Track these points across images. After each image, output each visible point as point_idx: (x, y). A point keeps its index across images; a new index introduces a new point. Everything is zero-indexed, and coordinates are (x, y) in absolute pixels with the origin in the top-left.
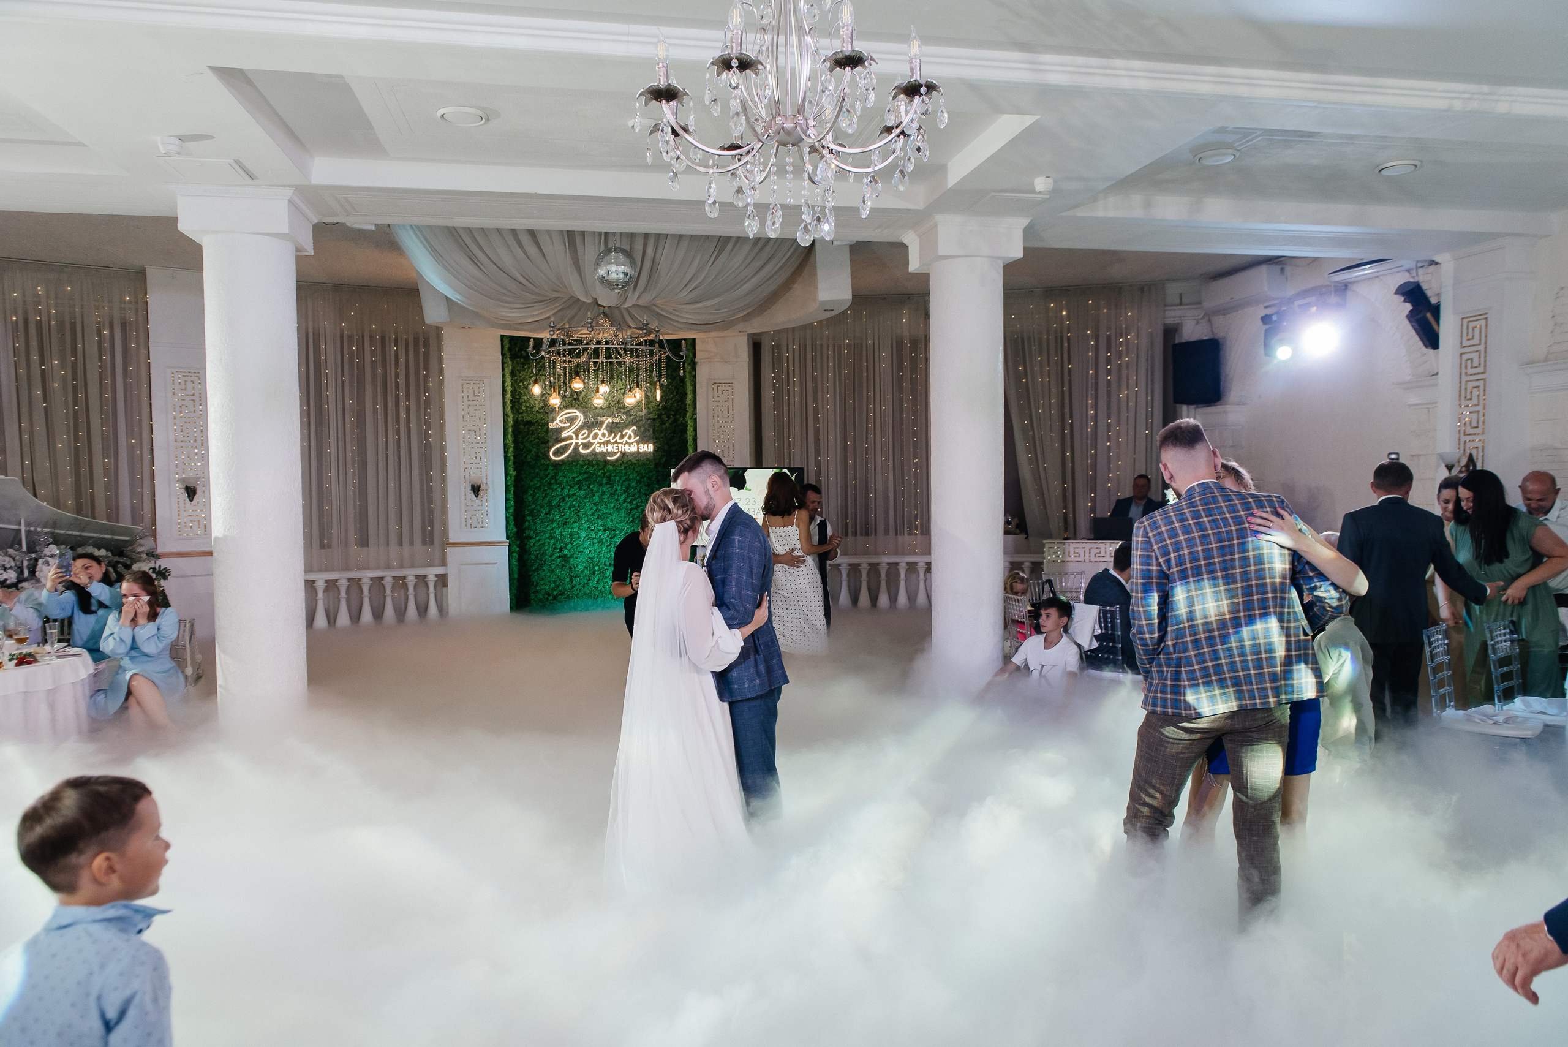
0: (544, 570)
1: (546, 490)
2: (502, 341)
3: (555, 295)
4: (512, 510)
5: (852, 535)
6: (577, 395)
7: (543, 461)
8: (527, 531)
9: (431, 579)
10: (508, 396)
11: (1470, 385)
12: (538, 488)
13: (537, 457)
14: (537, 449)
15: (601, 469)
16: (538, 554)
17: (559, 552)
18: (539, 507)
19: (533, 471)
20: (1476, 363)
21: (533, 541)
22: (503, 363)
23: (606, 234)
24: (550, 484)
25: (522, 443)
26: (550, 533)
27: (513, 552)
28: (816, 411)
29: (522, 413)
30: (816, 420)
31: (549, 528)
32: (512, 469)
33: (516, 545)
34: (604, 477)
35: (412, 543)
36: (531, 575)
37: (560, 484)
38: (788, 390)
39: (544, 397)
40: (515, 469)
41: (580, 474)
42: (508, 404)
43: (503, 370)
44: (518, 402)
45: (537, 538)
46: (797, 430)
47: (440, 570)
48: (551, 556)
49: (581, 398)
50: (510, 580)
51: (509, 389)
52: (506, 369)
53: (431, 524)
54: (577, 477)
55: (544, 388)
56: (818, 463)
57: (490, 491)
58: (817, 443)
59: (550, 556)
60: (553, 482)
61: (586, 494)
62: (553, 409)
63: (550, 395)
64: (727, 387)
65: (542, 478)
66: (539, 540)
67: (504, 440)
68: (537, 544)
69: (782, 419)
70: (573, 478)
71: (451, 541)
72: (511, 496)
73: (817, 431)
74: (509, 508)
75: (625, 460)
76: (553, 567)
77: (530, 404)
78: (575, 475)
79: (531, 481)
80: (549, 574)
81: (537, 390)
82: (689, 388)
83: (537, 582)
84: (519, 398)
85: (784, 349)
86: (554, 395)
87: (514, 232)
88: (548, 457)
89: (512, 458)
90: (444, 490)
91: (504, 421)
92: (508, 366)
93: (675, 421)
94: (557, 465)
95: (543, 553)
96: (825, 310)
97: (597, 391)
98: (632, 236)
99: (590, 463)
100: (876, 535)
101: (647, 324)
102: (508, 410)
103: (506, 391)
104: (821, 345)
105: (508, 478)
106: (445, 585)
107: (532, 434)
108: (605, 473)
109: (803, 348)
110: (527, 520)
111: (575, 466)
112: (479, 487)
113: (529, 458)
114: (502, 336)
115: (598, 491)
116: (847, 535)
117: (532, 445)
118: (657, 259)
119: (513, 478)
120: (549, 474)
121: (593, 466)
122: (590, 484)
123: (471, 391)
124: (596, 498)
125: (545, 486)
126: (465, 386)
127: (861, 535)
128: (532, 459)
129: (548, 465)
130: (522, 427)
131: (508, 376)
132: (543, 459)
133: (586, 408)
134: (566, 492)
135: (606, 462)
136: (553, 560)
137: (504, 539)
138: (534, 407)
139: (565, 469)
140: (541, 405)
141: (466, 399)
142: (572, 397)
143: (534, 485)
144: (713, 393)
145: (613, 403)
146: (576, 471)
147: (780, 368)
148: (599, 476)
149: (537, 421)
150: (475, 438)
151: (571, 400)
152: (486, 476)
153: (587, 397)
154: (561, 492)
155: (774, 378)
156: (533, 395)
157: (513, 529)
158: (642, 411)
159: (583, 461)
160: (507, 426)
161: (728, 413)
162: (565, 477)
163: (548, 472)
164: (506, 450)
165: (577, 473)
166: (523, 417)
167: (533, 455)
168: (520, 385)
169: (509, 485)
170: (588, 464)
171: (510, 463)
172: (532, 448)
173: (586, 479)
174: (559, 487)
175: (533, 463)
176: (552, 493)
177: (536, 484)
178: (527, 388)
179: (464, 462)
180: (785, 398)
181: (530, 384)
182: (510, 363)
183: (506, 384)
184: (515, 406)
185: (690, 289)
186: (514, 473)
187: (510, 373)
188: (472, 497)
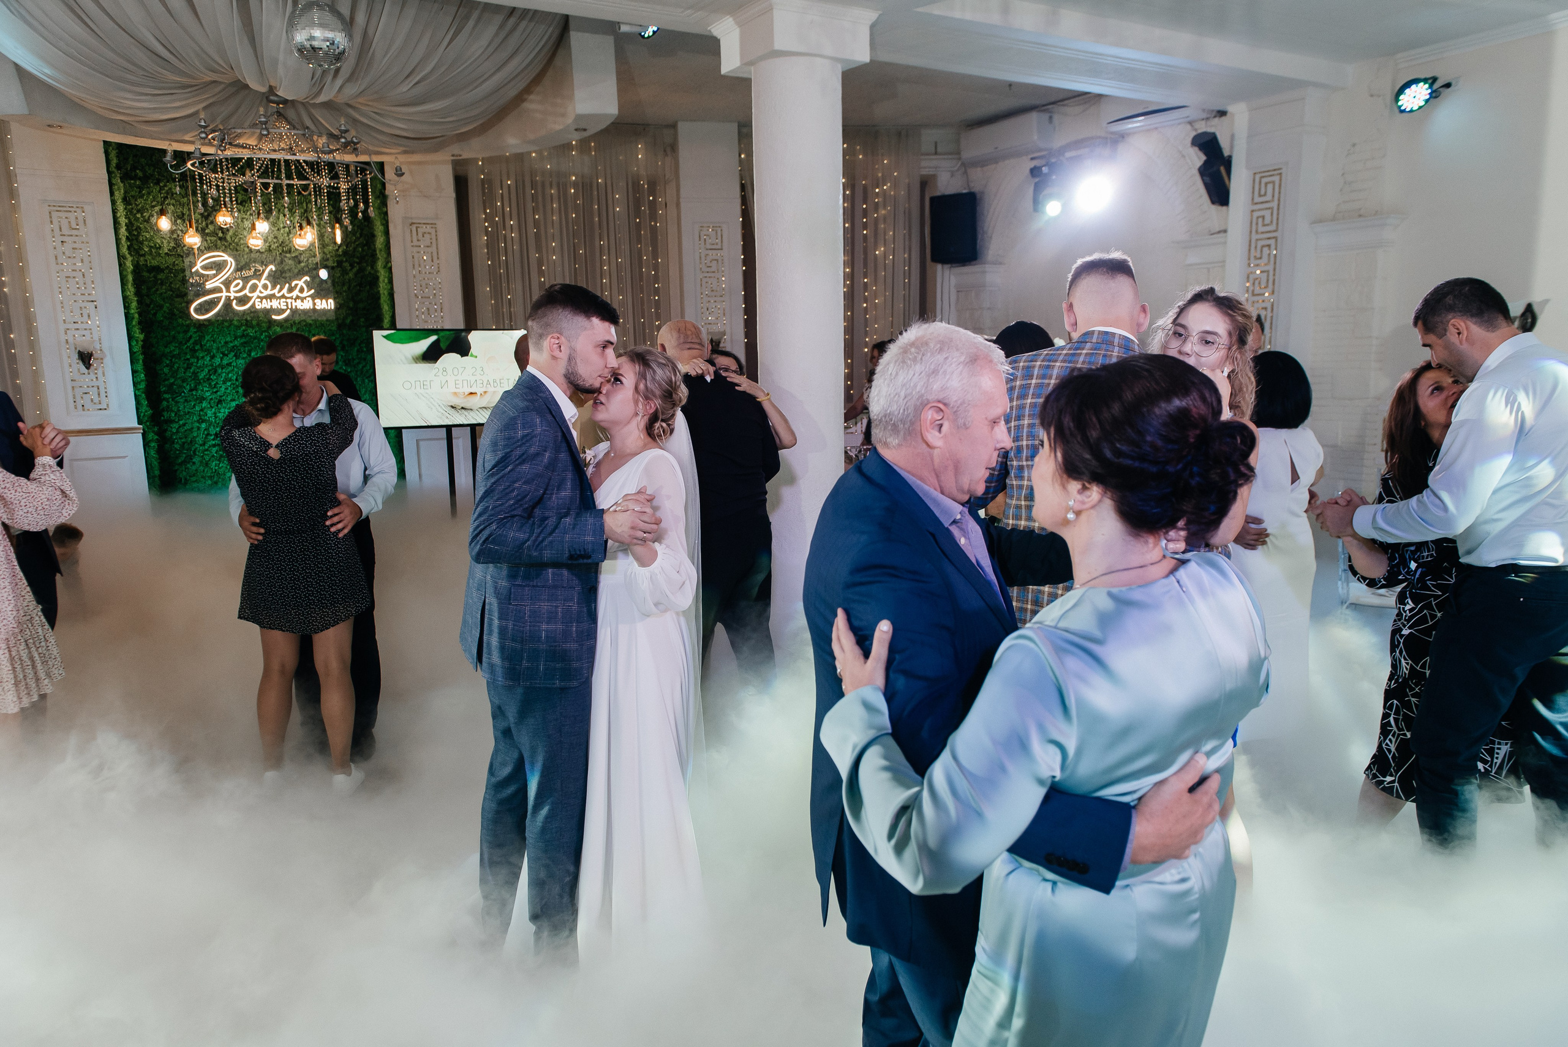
0: (194, 463)
1: (188, 359)
2: (107, 153)
3: (210, 77)
4: (142, 386)
6: (223, 232)
7: (181, 321)
8: (165, 414)
10: (123, 231)
11: (1260, 243)
12: (178, 356)
13: (172, 315)
14: (171, 305)
15: (265, 331)
16: (184, 443)
17: (213, 440)
18: (179, 382)
19: (166, 334)
20: (1267, 220)
21: (176, 426)
22: (111, 185)
24: (194, 351)
25: (150, 295)
26: (200, 415)
27: (150, 441)
29: (144, 255)
31: (197, 408)
32: (138, 331)
33: (153, 432)
36: (176, 471)
37: (208, 351)
38: (505, 237)
39: (176, 234)
40: (141, 330)
41: (236, 338)
42: (124, 242)
43: (112, 194)
44: (137, 240)
45: (181, 422)
48: (204, 444)
49: (228, 238)
50: (149, 478)
51: (123, 221)
52: (117, 193)
54: (231, 342)
55: (174, 223)
57: (107, 360)
59: (201, 445)
60: (197, 347)
62: (190, 251)
63: (184, 232)
64: (428, 229)
65: (181, 343)
66: (184, 425)
67: (123, 291)
68: (182, 430)
69: (498, 272)
70: (226, 343)
72: (140, 367)
74: (139, 383)
75: (297, 318)
76: (207, 458)
77: (156, 243)
78: (228, 339)
79: (166, 347)
80: (202, 468)
81: (164, 224)
82: (379, 228)
83: (186, 479)
85: (497, 184)
86: (192, 231)
88: (189, 314)
89: (136, 316)
90: (34, 360)
91: (120, 265)
92: (119, 189)
93: (361, 270)
94: (201, 326)
95: (191, 442)
97: (253, 227)
99: (248, 324)
101: (346, 131)
102: (125, 250)
103: (119, 224)
104: (543, 184)
105: (134, 343)
107: (162, 284)
109: (520, 185)
110: (165, 399)
111: (228, 327)
112: (90, 355)
113: (159, 317)
114: (106, 143)
117: (164, 299)
118: (371, 32)
119: (141, 343)
120: (191, 337)
121: (252, 327)
122: (250, 351)
123: (64, 223)
125: (186, 354)
126: (54, 214)
128: (165, 317)
129: (188, 326)
130: (145, 274)
131: (119, 202)
132: (181, 317)
133: (238, 251)
134: (217, 361)
135: (272, 323)
136: (207, 450)
137: (134, 423)
138: (160, 247)
139: (213, 330)
140: (172, 244)
141: (57, 232)
142: (217, 234)
143: (171, 352)
144: (411, 236)
145: (276, 245)
146: (229, 334)
147: (493, 206)
148: (262, 340)
149: (168, 266)
150: (78, 288)
151: (213, 239)
152: (100, 340)
153: (235, 235)
154: (210, 361)
155: (486, 220)
156: (159, 231)
157: (146, 411)
158: (315, 256)
159: (238, 321)
160: (125, 273)
161: (432, 261)
162: (214, 341)
163: (189, 334)
164: (127, 305)
165: (231, 337)
166: (146, 261)
167: (165, 312)
168: (139, 215)
169: (135, 353)
170: (246, 325)
171: (134, 323)
172: (162, 302)
173: (244, 344)
174: (207, 355)
175: (166, 323)
176: (197, 363)
177: (174, 350)
178: (149, 221)
179: (64, 321)
180: (502, 245)
181: (152, 216)
182: (121, 185)
183: (118, 214)
184: (134, 245)
185: (413, 83)
186: (141, 336)
187: (122, 201)
188: (80, 368)
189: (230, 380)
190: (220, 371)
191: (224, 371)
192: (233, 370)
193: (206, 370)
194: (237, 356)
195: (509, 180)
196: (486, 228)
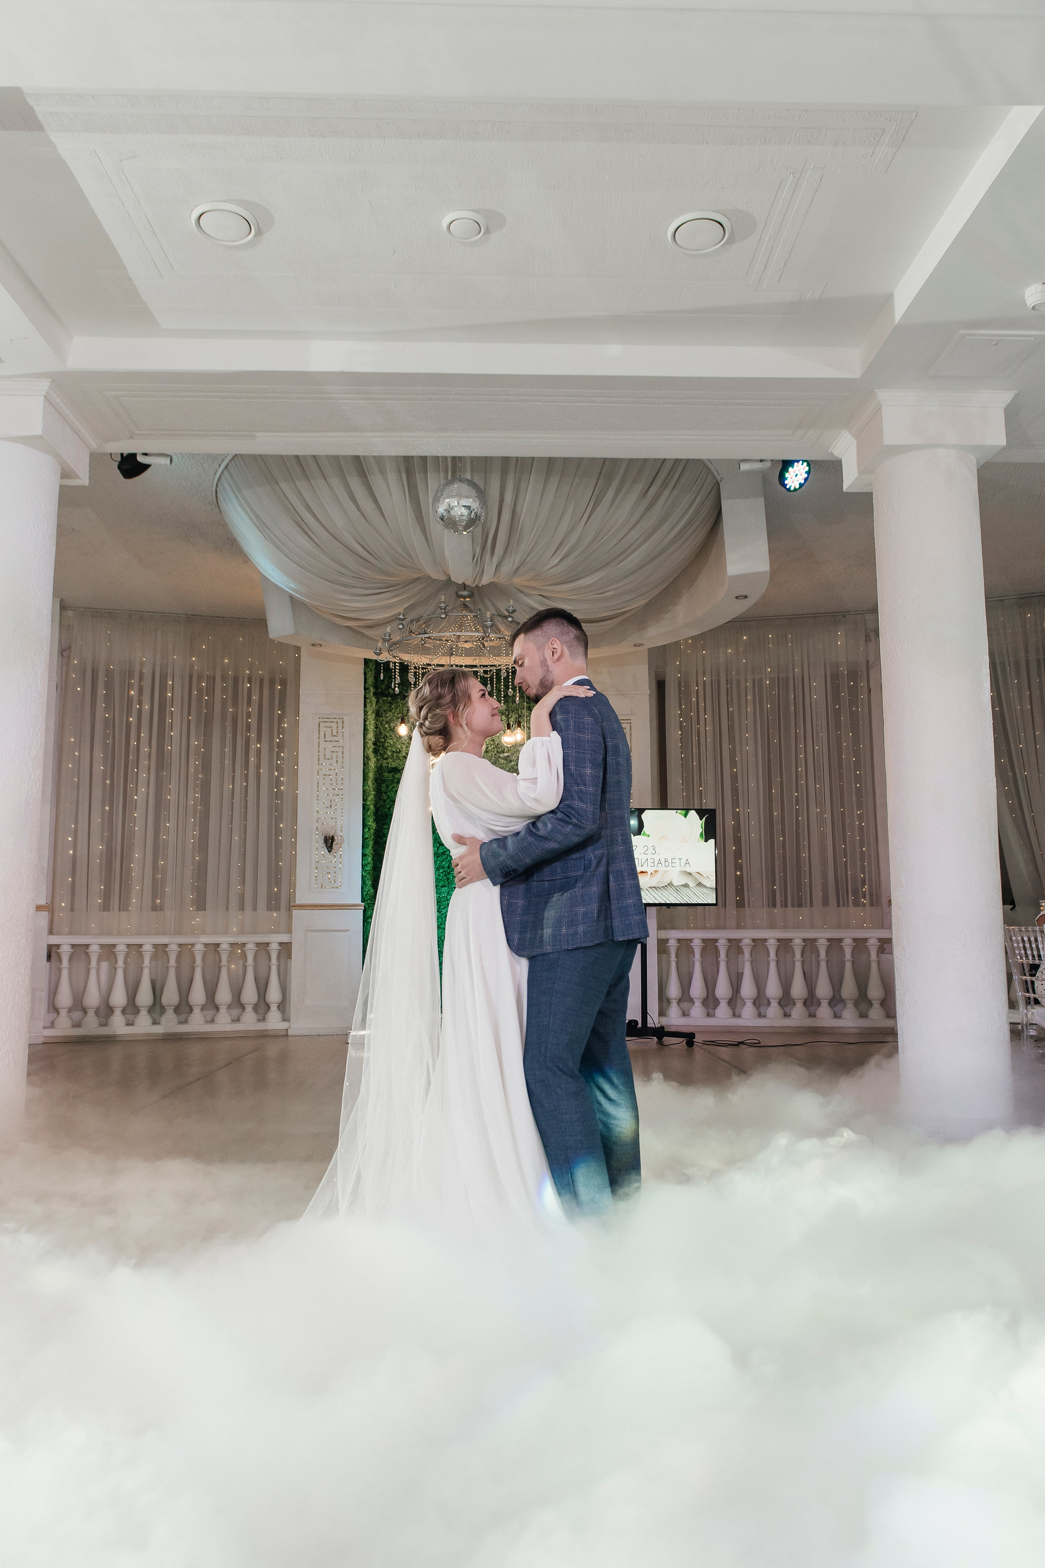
3: (404, 574)
4: (369, 868)
5: (782, 907)
9: (274, 947)
10: (371, 736)
22: (365, 698)
23: (455, 460)
25: (386, 793)
28: (732, 753)
29: (387, 759)
30: (733, 764)
32: (371, 820)
35: (255, 908)
38: (699, 730)
40: (375, 821)
42: (370, 745)
43: (365, 706)
44: (383, 746)
46: (709, 778)
47: (284, 938)
51: (371, 727)
52: (368, 706)
53: (278, 884)
56: (736, 816)
57: (345, 845)
58: (735, 791)
67: (364, 785)
69: (690, 765)
71: (297, 902)
72: (369, 851)
73: (734, 777)
74: (366, 865)
77: (396, 748)
81: (401, 730)
84: (384, 742)
85: (693, 681)
87: (336, 461)
89: (372, 807)
90: (294, 846)
91: (364, 764)
92: (371, 703)
100: (811, 905)
102: (370, 752)
103: (368, 731)
104: (738, 681)
105: (366, 830)
106: (289, 957)
109: (716, 681)
112: (333, 839)
114: (365, 661)
116: (774, 906)
119: (372, 831)
123: (328, 731)
126: (322, 725)
127: (793, 906)
130: (386, 774)
131: (371, 717)
137: (358, 900)
141: (322, 739)
147: (688, 703)
150: (331, 784)
152: (342, 827)
155: (680, 716)
156: (400, 737)
157: (369, 890)
160: (367, 771)
164: (365, 798)
166: (388, 763)
168: (387, 726)
169: (367, 839)
171: (369, 813)
178: (393, 730)
179: (318, 812)
180: (695, 738)
181: (396, 725)
182: (374, 699)
183: (368, 723)
184: (378, 750)
185: (561, 556)
186: (374, 826)
187: (373, 712)
188: (324, 851)
195: (704, 675)
196: (681, 723)
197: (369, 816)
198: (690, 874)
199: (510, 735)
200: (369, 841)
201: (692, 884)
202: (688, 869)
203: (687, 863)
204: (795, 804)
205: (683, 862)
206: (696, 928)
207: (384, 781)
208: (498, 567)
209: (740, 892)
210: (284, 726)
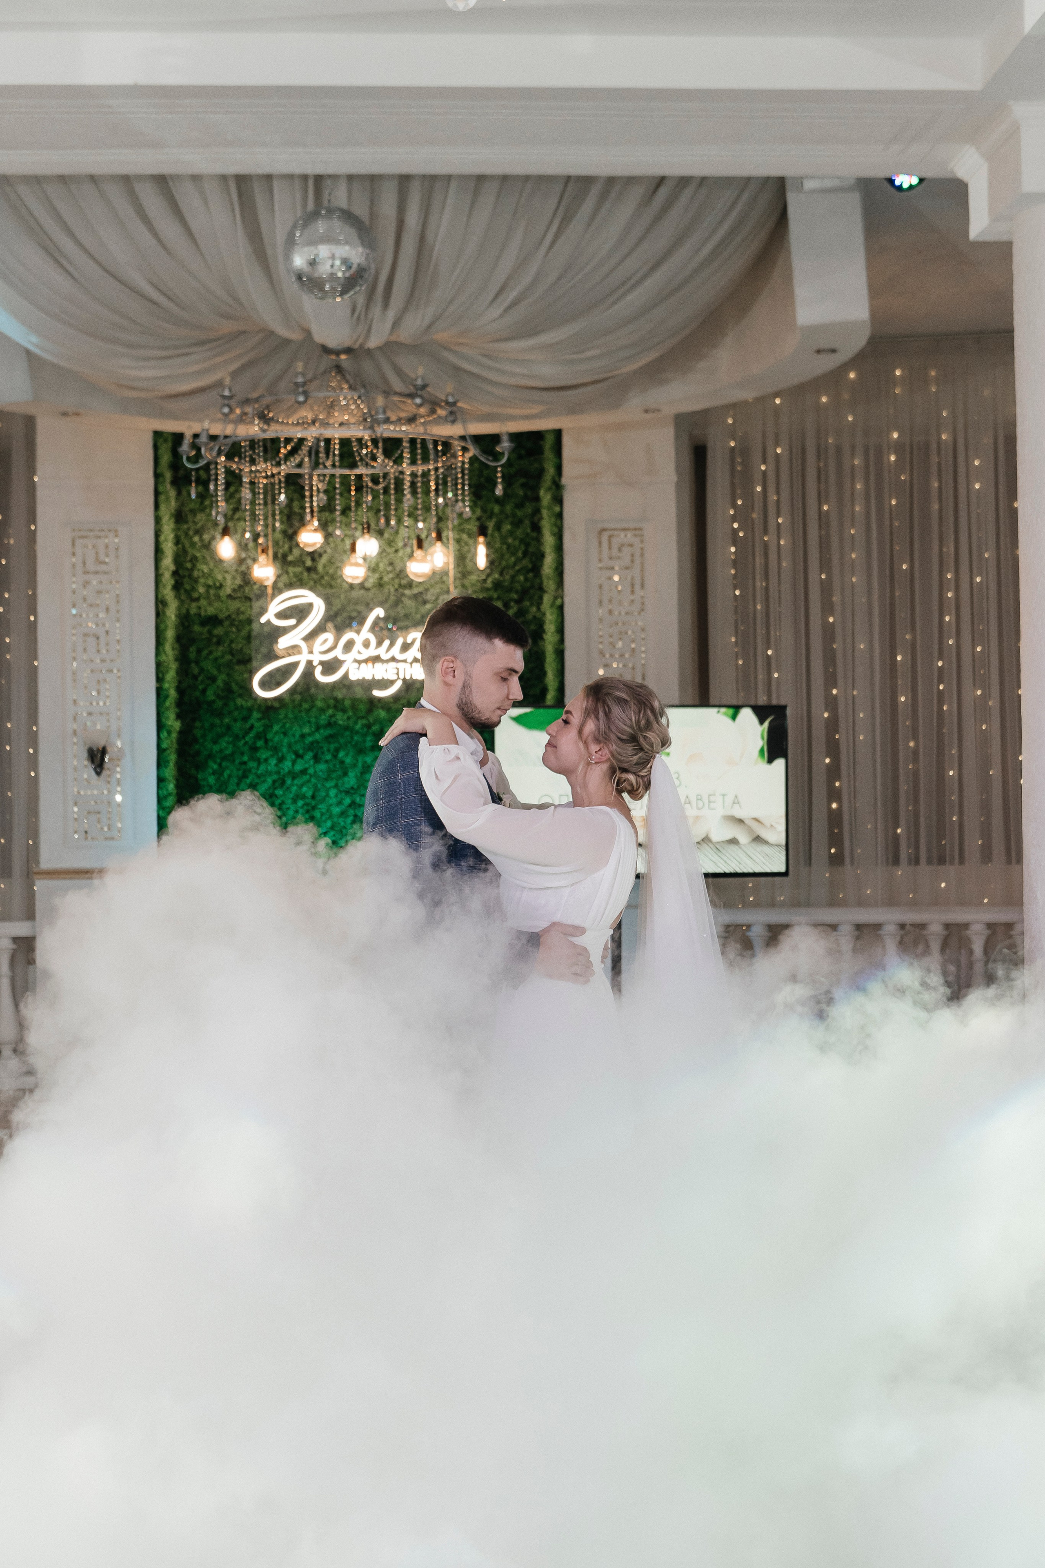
1: (245, 763)
2: (156, 448)
3: (228, 327)
5: (909, 863)
6: (313, 560)
7: (239, 701)
9: (4, 945)
10: (168, 562)
12: (230, 758)
13: (228, 693)
14: (228, 675)
15: (362, 717)
19: (217, 721)
22: (157, 493)
23: (319, 179)
24: (254, 749)
25: (197, 663)
28: (826, 589)
29: (197, 600)
30: (828, 608)
32: (172, 716)
34: (366, 735)
37: (275, 749)
38: (766, 545)
39: (243, 563)
40: (179, 717)
41: (318, 728)
42: (168, 579)
43: (157, 508)
44: (190, 576)
46: (785, 632)
47: (22, 930)
49: (320, 568)
51: (169, 548)
52: (163, 507)
53: (8, 831)
54: (310, 735)
55: (242, 546)
56: (831, 704)
57: (126, 762)
58: (830, 657)
60: (260, 743)
61: (330, 772)
62: (262, 589)
63: (255, 560)
64: (630, 537)
65: (237, 738)
67: (157, 654)
69: (751, 609)
70: (303, 736)
71: (45, 864)
72: (170, 772)
73: (829, 633)
74: (165, 797)
77: (215, 580)
78: (306, 730)
79: (215, 742)
81: (226, 549)
82: (549, 540)
84: (192, 570)
85: (757, 454)
86: (264, 559)
87: (126, 180)
88: (250, 691)
89: (173, 692)
90: (33, 762)
91: (158, 614)
92: (167, 499)
94: (269, 708)
96: (819, 352)
97: (353, 549)
98: (373, 181)
99: (338, 705)
100: (962, 861)
101: (424, 386)
102: (168, 593)
103: (162, 552)
104: (839, 449)
105: (164, 734)
106: (32, 960)
107: (219, 643)
108: (369, 726)
109: (799, 454)
111: (308, 711)
112: (104, 751)
113: (210, 695)
114: (157, 435)
115: (355, 765)
116: (896, 861)
117: (218, 667)
118: (430, 237)
119: (174, 735)
120: (252, 727)
121: (344, 711)
122: (337, 750)
123: (90, 554)
124: (351, 780)
125: (242, 754)
126: (79, 542)
127: (929, 862)
128: (218, 696)
129: (250, 710)
130: (197, 628)
131: (166, 520)
132: (241, 696)
133: (331, 587)
134: (287, 765)
135: (373, 703)
138: (221, 586)
139: (286, 716)
140: (238, 581)
141: (79, 569)
142: (304, 563)
143: (221, 751)
144: (600, 552)
145: (391, 576)
146: (309, 722)
147: (748, 495)
148: (357, 732)
149: (229, 616)
150: (98, 651)
151: (298, 570)
152: (119, 730)
153: (331, 562)
154: (276, 765)
155: (734, 519)
156: (221, 561)
158: (448, 592)
159: (324, 700)
160: (162, 626)
161: (633, 592)
162: (285, 734)
163: (251, 721)
164: (160, 675)
165: (311, 726)
166: (200, 608)
167: (218, 687)
168: (196, 539)
169: (165, 750)
170: (335, 707)
171: (167, 703)
172: (215, 672)
173: (329, 738)
174: (272, 756)
175: (219, 703)
176: (258, 768)
177: (226, 748)
178: (207, 546)
179: (75, 702)
180: (759, 560)
181: (213, 538)
182: (172, 493)
183: (162, 538)
184: (182, 584)
185: (506, 305)
186: (177, 725)
187: (172, 515)
188: (88, 772)
189: (304, 797)
190: (289, 782)
191: (296, 782)
192: (309, 781)
193: (270, 781)
194: (316, 759)
195: (777, 445)
196: (735, 532)
197: (168, 709)
198: (741, 821)
199: (423, 560)
200: (170, 754)
201: (744, 839)
202: (738, 813)
203: (736, 801)
204: (935, 681)
205: (729, 799)
206: (756, 905)
207: (193, 641)
208: (396, 324)
209: (835, 839)
210: (9, 544)
